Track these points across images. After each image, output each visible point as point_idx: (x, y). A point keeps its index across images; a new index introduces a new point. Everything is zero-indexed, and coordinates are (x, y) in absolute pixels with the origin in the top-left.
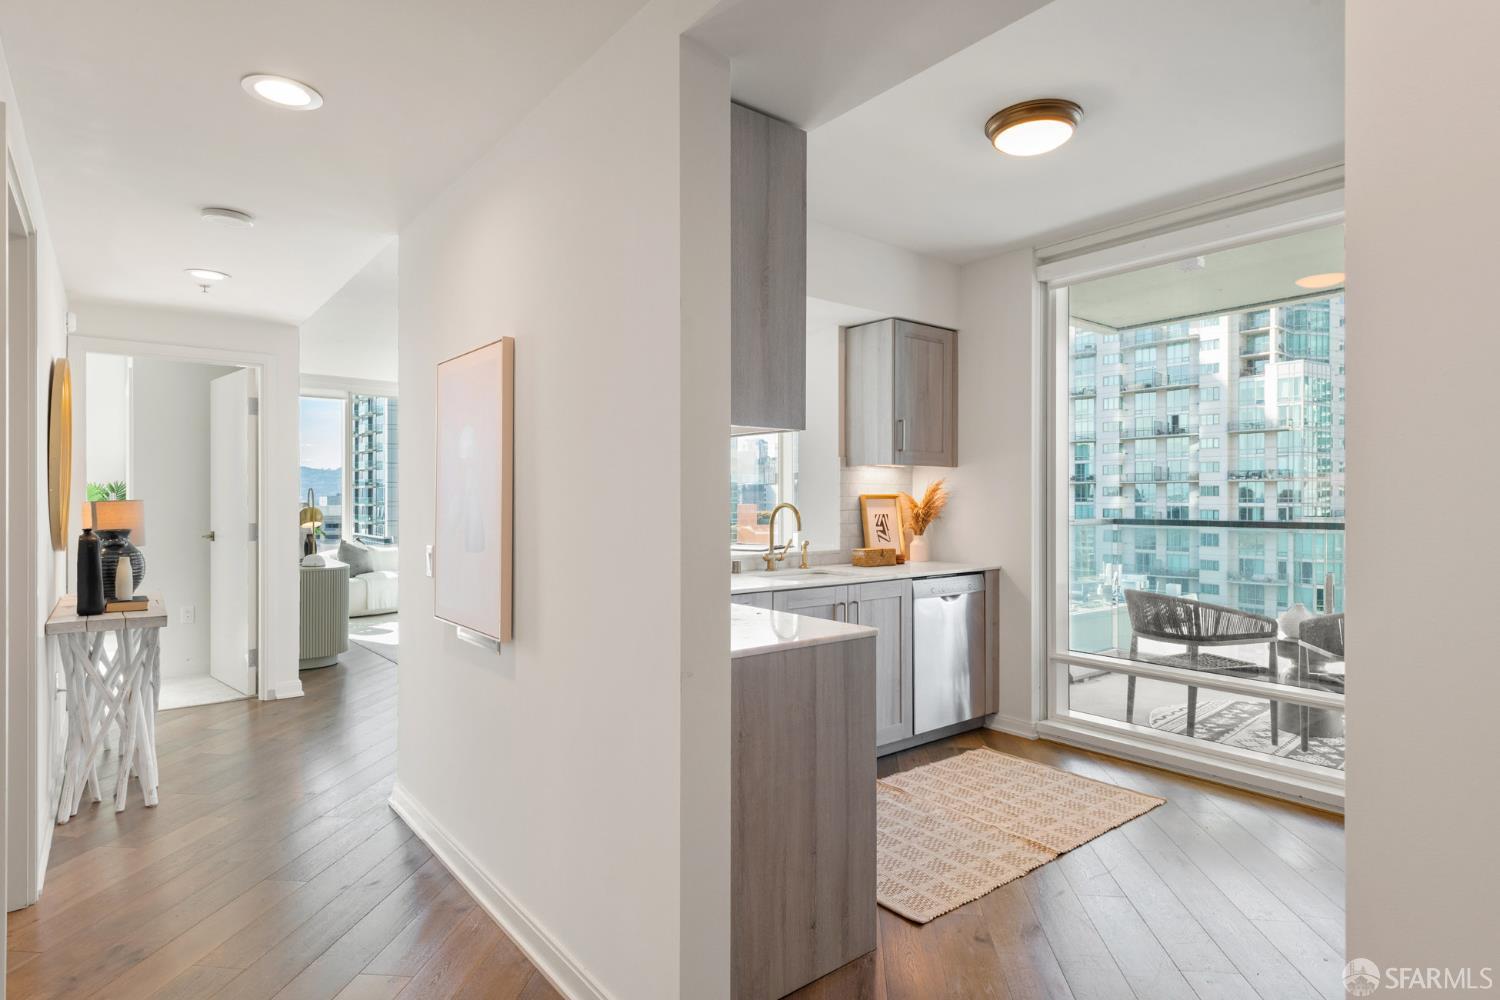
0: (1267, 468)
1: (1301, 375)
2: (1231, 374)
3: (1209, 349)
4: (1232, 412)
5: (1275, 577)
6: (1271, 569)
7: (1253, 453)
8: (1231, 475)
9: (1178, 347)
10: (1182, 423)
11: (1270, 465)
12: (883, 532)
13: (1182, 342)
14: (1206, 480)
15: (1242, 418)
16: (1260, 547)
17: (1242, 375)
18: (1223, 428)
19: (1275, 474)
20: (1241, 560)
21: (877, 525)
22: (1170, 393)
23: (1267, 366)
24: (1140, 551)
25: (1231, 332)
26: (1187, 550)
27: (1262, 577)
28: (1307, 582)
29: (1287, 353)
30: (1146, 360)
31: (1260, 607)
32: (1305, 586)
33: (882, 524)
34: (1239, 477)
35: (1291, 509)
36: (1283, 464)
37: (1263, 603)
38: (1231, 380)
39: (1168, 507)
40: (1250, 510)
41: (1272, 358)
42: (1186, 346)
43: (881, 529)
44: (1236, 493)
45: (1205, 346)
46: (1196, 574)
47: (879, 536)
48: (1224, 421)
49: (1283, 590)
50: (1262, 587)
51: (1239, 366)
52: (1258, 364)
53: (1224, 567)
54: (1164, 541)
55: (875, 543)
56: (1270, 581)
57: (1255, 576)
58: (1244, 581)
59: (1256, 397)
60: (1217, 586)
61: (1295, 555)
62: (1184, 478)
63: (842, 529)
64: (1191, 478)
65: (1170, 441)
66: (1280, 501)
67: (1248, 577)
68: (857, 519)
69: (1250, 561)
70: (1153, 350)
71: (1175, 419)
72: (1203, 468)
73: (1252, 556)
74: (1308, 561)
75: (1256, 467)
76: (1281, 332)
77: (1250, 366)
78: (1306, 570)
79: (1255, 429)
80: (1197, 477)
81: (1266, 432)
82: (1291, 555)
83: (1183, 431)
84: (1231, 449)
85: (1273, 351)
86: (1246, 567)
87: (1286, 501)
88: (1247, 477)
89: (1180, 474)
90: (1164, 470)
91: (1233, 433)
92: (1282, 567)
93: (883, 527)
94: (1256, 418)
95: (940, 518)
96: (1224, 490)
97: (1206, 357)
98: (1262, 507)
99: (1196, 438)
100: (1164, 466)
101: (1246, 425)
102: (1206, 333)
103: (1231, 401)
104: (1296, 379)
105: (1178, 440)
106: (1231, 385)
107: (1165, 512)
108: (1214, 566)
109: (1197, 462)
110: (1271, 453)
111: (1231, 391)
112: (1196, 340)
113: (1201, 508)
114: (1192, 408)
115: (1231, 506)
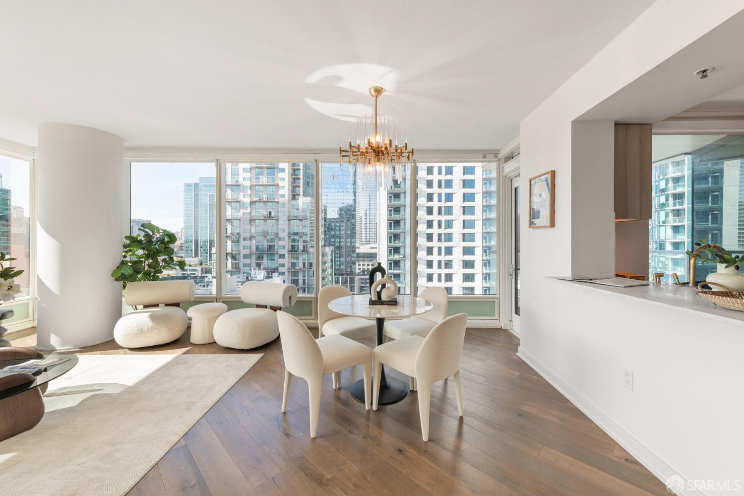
1: (309, 202)
2: (289, 199)
3: (281, 189)
4: (289, 212)
5: (302, 268)
6: (301, 265)
7: (296, 227)
8: (289, 233)
9: (271, 187)
10: (273, 214)
11: (300, 231)
13: (272, 185)
14: (281, 235)
15: (292, 215)
16: (298, 258)
17: (292, 200)
18: (287, 217)
19: (302, 234)
20: (292, 263)
22: (268, 203)
23: (300, 198)
24: (257, 261)
25: (289, 184)
26: (274, 260)
27: (298, 268)
28: (311, 269)
29: (305, 194)
30: (260, 190)
31: (297, 278)
32: (310, 270)
34: (291, 234)
36: (304, 231)
37: (298, 277)
38: (289, 201)
39: (268, 245)
40: (295, 245)
41: (301, 195)
42: (274, 187)
44: (290, 240)
45: (280, 188)
46: (278, 269)
48: (287, 215)
49: (304, 272)
50: (298, 271)
51: (291, 196)
52: (296, 196)
53: (286, 266)
54: (266, 258)
56: (300, 269)
57: (296, 268)
58: (293, 270)
59: (296, 207)
60: (284, 272)
62: (273, 234)
64: (275, 234)
65: (268, 220)
66: (303, 243)
67: (294, 269)
69: (295, 263)
70: (262, 187)
71: (270, 213)
72: (280, 231)
73: (295, 261)
74: (311, 262)
75: (296, 231)
76: (304, 187)
77: (294, 197)
78: (311, 265)
79: (296, 218)
80: (278, 234)
81: (300, 220)
82: (307, 260)
83: (273, 217)
84: (289, 225)
85: (301, 193)
86: (294, 265)
87: (305, 243)
88: (294, 234)
89: (272, 233)
90: (266, 232)
91: (289, 220)
92: (304, 264)
94: (296, 214)
96: (287, 238)
97: (281, 192)
98: (298, 245)
99: (277, 220)
100: (266, 230)
101: (294, 217)
102: (281, 184)
103: (289, 208)
104: (308, 203)
105: (271, 221)
106: (289, 203)
107: (266, 247)
108: (283, 265)
109: (278, 228)
110: (301, 227)
111: (289, 205)
112: (277, 185)
113: (279, 245)
114: (276, 209)
115: (289, 245)
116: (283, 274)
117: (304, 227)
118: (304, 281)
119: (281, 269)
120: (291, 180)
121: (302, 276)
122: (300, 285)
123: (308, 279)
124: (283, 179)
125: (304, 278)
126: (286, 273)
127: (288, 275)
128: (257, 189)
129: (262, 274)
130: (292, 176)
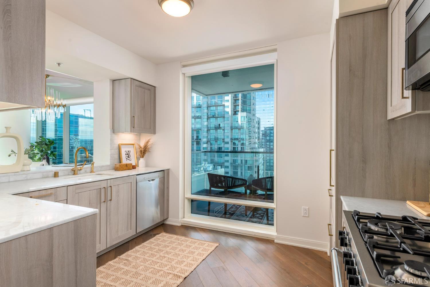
0: (239, 138)
1: (245, 115)
2: (231, 114)
4: (232, 124)
5: (240, 164)
6: (239, 162)
7: (236, 134)
8: (231, 139)
9: (220, 106)
10: (221, 126)
11: (239, 137)
12: (129, 157)
14: (226, 140)
15: (234, 125)
17: (234, 115)
18: (230, 128)
19: (240, 139)
20: (233, 160)
21: (126, 155)
22: (218, 118)
23: (239, 113)
24: (211, 158)
25: (231, 104)
26: (222, 157)
28: (246, 164)
29: (243, 110)
30: (213, 109)
31: (237, 171)
32: (246, 165)
33: (128, 154)
34: (233, 140)
35: (243, 147)
36: (242, 137)
37: (238, 170)
39: (218, 147)
40: (235, 147)
42: (222, 107)
43: (128, 156)
44: (232, 143)
45: (226, 107)
46: (224, 163)
47: (126, 159)
48: (230, 126)
49: (242, 166)
50: (238, 166)
51: (233, 112)
52: (237, 112)
53: (230, 161)
54: (217, 157)
55: (125, 161)
56: (239, 164)
57: (236, 164)
58: (234, 165)
59: (237, 120)
60: (228, 166)
61: (244, 158)
62: (221, 140)
63: (111, 157)
64: (223, 139)
65: (218, 130)
66: (241, 145)
67: (235, 164)
68: (118, 153)
69: (235, 160)
70: (215, 107)
71: (219, 125)
73: (236, 159)
74: (247, 159)
75: (236, 137)
76: (242, 105)
77: (235, 113)
78: (246, 161)
79: (236, 128)
80: (224, 139)
81: (239, 129)
83: (221, 128)
84: (231, 133)
85: (240, 110)
86: (234, 161)
87: (242, 145)
88: (235, 140)
89: (220, 138)
90: (217, 138)
91: (232, 129)
92: (242, 161)
93: (128, 155)
94: (236, 125)
95: (150, 152)
96: (230, 143)
97: (226, 110)
98: (238, 147)
99: (224, 130)
100: (217, 137)
101: (234, 127)
102: (226, 104)
103: (231, 121)
104: (245, 117)
105: (220, 130)
106: (231, 117)
107: (217, 148)
108: (228, 161)
109: (224, 136)
110: (239, 134)
111: (231, 119)
112: (224, 105)
113: (225, 147)
114: (223, 122)
115: (231, 147)
116: (227, 167)
117: (243, 134)
118: (242, 173)
119: (226, 164)
120: (233, 101)
121: (240, 170)
122: (238, 176)
123: (244, 172)
124: (228, 101)
125: (242, 171)
126: (230, 167)
127: (231, 169)
128: (211, 109)
129: (211, 166)
130: (234, 98)
